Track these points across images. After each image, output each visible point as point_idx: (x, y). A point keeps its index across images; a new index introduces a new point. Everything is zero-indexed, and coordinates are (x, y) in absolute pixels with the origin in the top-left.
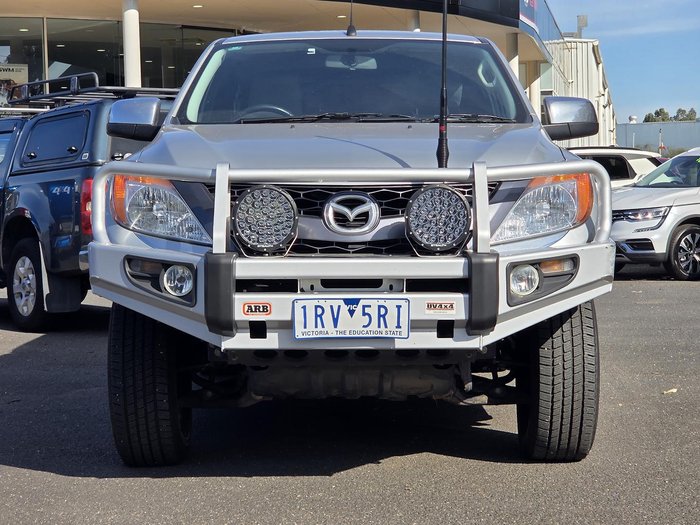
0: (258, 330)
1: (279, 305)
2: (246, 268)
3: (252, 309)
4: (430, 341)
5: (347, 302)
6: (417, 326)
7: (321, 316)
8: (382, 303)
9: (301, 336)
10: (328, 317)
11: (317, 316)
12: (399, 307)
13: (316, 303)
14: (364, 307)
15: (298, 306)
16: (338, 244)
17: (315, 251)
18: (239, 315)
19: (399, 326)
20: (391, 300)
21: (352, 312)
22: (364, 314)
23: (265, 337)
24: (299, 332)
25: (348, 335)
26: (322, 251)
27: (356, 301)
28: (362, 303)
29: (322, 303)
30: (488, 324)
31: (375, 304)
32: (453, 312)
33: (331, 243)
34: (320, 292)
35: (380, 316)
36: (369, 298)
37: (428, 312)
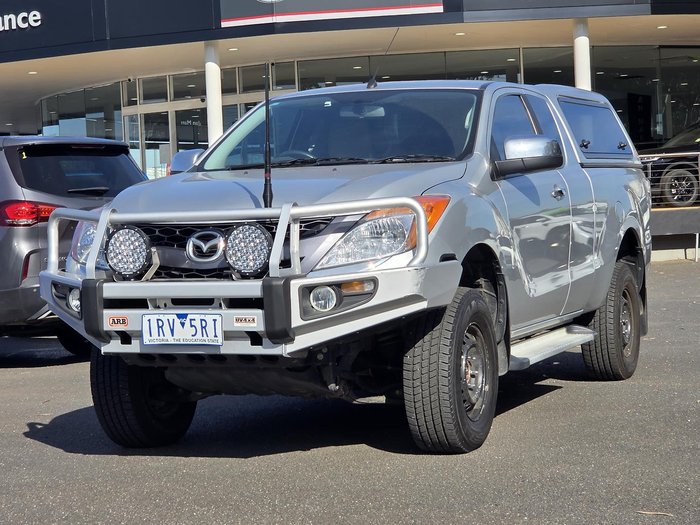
0: (126, 338)
1: (132, 318)
2: (112, 290)
3: (116, 321)
4: (246, 348)
5: (180, 316)
6: (229, 336)
7: (162, 327)
8: (203, 317)
9: (148, 343)
10: (166, 329)
11: (159, 327)
12: (215, 320)
13: (157, 317)
14: (191, 320)
15: (146, 318)
16: (197, 270)
17: (181, 276)
18: (107, 326)
19: (216, 336)
20: (209, 315)
21: (183, 324)
22: (192, 326)
23: (130, 343)
24: (147, 340)
25: (182, 342)
26: (187, 277)
27: (185, 316)
28: (189, 317)
29: (161, 317)
30: (284, 335)
31: (198, 318)
32: (255, 325)
33: (191, 270)
34: (170, 308)
35: (202, 327)
36: (195, 314)
37: (236, 325)
